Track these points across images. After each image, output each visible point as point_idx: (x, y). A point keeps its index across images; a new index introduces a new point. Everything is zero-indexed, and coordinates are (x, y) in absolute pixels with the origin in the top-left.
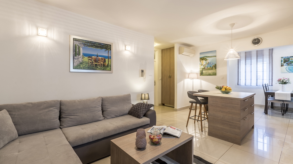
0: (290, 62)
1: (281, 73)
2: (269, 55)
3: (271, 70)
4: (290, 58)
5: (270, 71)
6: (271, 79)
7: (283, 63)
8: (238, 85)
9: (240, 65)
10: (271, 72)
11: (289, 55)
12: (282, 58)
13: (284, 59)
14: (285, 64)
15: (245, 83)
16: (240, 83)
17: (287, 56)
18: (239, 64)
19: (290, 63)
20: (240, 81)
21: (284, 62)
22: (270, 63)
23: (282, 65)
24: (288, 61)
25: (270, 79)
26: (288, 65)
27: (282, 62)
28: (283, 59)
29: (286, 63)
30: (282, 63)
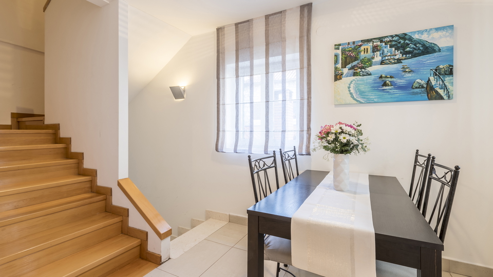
0: (362, 61)
1: (336, 105)
2: (301, 37)
3: (306, 97)
4: (362, 48)
5: (302, 99)
6: (305, 128)
7: (339, 66)
8: (217, 150)
9: (224, 78)
10: (306, 102)
11: (358, 37)
12: (337, 46)
13: (343, 52)
14: (345, 71)
15: (236, 146)
16: (223, 143)
17: (351, 41)
18: (221, 77)
19: (361, 68)
20: (224, 136)
21: (344, 66)
22: (302, 68)
23: (338, 77)
24: (356, 59)
25: (302, 131)
26: (355, 74)
27: (336, 62)
28: (339, 52)
29: (349, 66)
30: (336, 69)
